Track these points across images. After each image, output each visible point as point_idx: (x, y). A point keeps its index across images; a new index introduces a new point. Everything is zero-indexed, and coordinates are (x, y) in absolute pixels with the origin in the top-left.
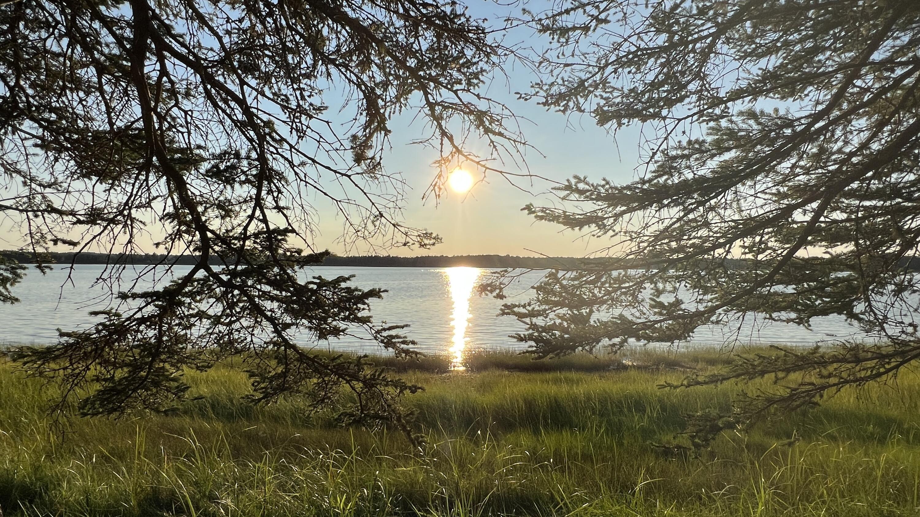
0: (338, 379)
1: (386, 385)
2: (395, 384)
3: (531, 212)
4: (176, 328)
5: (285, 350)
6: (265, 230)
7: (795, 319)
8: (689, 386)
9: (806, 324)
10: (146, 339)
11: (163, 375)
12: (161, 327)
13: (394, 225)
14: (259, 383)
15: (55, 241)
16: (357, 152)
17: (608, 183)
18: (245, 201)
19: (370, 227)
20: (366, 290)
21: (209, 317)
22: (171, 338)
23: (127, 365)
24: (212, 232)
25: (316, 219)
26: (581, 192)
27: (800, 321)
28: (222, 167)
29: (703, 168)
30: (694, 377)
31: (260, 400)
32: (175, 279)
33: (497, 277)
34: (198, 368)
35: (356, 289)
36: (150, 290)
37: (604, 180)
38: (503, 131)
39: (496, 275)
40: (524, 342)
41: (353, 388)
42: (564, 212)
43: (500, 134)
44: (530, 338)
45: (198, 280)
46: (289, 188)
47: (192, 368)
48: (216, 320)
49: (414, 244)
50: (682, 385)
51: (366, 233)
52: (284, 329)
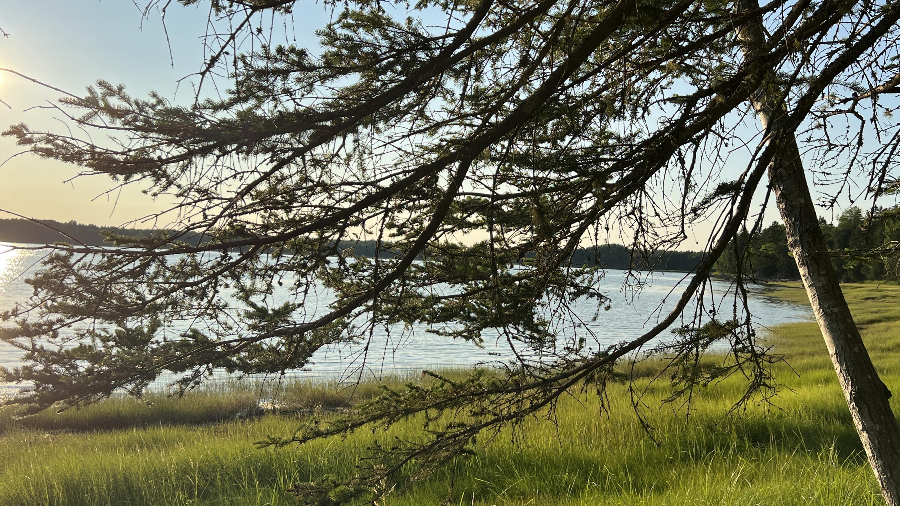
3: (24, 141)
7: (463, 332)
8: (304, 440)
9: (477, 340)
17: (160, 102)
26: (114, 113)
27: (469, 335)
29: (309, 96)
30: (313, 425)
37: (154, 95)
40: (14, 383)
42: (93, 147)
44: (28, 374)
50: (294, 440)
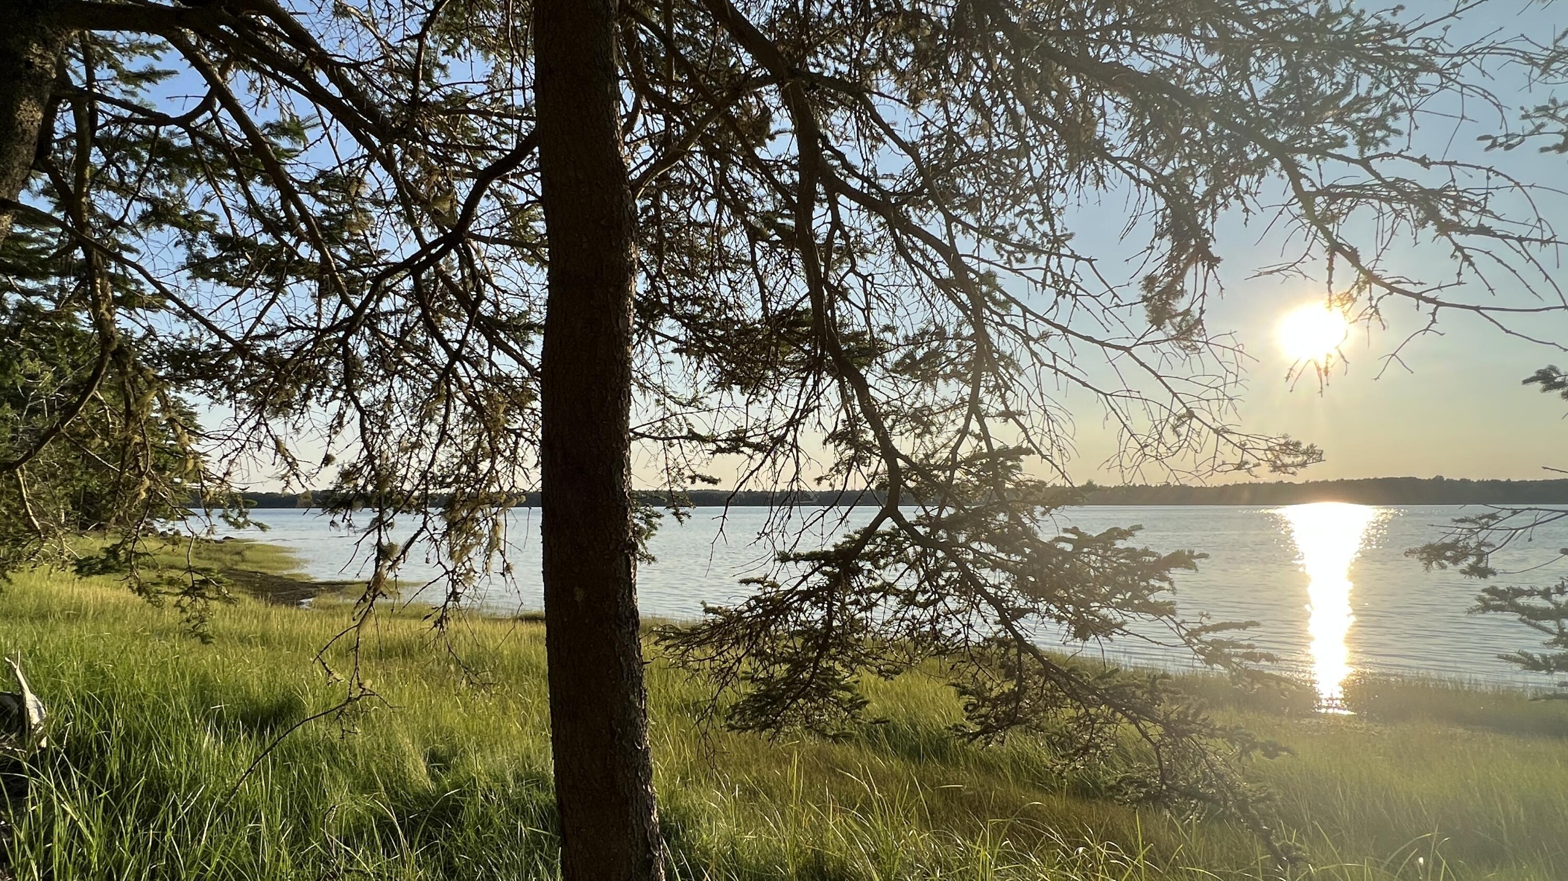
0: (1113, 714)
1: (1211, 736)
2: (1230, 735)
3: (1552, 385)
4: (852, 608)
5: (1019, 655)
6: (985, 450)
10: (810, 622)
11: (833, 680)
12: (831, 605)
13: (1216, 431)
14: (976, 707)
15: (693, 479)
16: (1154, 306)
18: (954, 407)
19: (1169, 437)
20: (1164, 554)
21: (897, 593)
22: (845, 624)
23: (785, 661)
24: (906, 458)
25: (1068, 428)
28: (920, 354)
31: (976, 735)
32: (851, 533)
33: (1470, 530)
34: (880, 672)
35: (1146, 552)
36: (818, 549)
38: (1487, 221)
39: (1467, 525)
41: (1145, 735)
43: (1483, 230)
45: (882, 535)
46: (1023, 380)
47: (872, 672)
48: (909, 599)
49: (1259, 465)
51: (1162, 449)
52: (1015, 618)
